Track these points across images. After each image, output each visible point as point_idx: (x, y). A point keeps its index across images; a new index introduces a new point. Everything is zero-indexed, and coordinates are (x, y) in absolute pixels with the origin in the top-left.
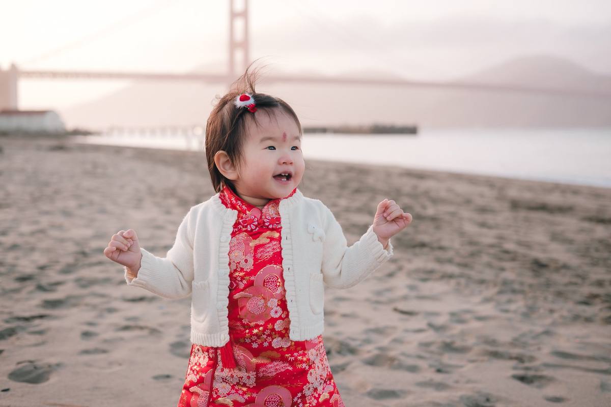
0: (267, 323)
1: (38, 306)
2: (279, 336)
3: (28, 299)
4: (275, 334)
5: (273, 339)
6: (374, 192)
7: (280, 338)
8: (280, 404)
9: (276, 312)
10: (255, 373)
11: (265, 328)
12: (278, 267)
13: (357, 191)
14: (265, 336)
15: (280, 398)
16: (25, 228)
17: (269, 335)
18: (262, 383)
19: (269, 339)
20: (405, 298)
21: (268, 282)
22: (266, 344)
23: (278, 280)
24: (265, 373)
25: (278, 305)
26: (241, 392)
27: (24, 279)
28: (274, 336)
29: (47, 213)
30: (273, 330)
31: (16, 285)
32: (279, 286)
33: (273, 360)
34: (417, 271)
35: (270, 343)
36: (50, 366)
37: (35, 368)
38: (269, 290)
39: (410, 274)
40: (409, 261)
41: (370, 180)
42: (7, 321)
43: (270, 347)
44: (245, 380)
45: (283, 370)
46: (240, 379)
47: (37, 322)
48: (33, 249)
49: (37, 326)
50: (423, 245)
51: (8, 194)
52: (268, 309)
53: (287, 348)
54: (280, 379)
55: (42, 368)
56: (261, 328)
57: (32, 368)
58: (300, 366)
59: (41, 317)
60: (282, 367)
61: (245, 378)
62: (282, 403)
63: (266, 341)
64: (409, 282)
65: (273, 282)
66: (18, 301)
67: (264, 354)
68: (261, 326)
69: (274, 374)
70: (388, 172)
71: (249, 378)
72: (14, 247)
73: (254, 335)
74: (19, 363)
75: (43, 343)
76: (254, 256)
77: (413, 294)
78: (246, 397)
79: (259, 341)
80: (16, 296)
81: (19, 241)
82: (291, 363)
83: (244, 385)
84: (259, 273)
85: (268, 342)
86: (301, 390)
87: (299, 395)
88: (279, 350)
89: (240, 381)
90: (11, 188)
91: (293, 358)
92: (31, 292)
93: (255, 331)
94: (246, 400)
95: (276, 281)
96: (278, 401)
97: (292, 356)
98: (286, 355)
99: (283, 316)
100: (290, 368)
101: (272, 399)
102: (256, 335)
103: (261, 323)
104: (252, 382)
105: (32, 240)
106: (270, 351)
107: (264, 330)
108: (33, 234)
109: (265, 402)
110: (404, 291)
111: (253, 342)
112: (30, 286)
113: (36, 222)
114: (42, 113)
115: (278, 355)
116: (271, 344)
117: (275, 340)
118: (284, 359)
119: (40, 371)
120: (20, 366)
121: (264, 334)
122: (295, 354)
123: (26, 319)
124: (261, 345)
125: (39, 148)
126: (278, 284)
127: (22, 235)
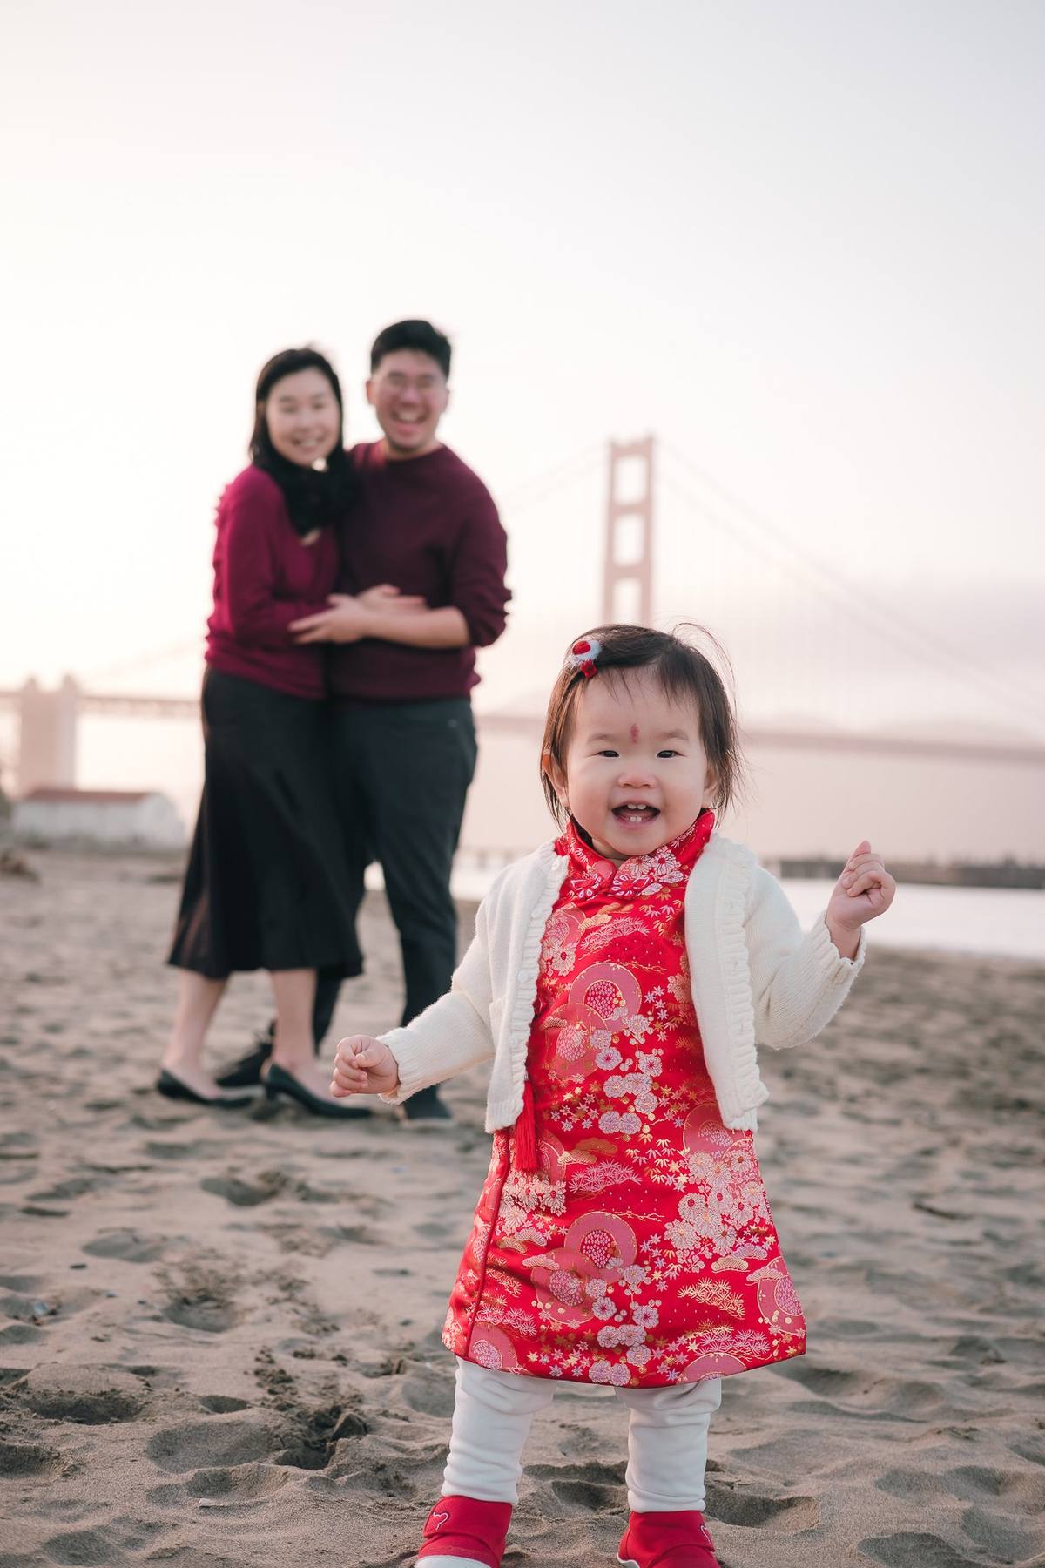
0: (590, 1079)
1: (135, 1151)
2: (614, 1110)
3: (113, 1140)
4: (606, 1104)
5: (601, 1114)
6: (935, 1004)
7: (616, 1114)
8: (611, 1251)
9: (608, 1059)
10: (564, 1184)
11: (585, 1091)
12: (619, 966)
13: (895, 1000)
14: (585, 1108)
15: (612, 1240)
16: (102, 1024)
17: (593, 1106)
18: (577, 1204)
19: (594, 1114)
20: (950, 1191)
21: (595, 996)
22: (587, 1124)
23: (615, 993)
24: (581, 1185)
25: (613, 1045)
26: (540, 1225)
27: (101, 1107)
28: (602, 1108)
29: (150, 999)
30: (601, 1095)
31: (89, 1116)
32: (618, 1005)
33: (601, 1158)
34: (989, 1149)
35: (595, 1122)
36: (164, 1239)
37: (136, 1240)
38: (595, 1012)
39: (971, 1153)
40: (978, 1131)
41: (934, 983)
42: (72, 1170)
43: (595, 1131)
44: (548, 1201)
45: (618, 1181)
46: (540, 1198)
47: (134, 1175)
48: (119, 1060)
49: (135, 1181)
50: (1022, 1105)
51: (58, 962)
52: (591, 1054)
53: (631, 1136)
54: (614, 1198)
55: (147, 1241)
56: (578, 1090)
57: (128, 1240)
58: (658, 1178)
59: (145, 1169)
60: (618, 1174)
61: (548, 1193)
62: (614, 1249)
63: (587, 1117)
64: (967, 1165)
65: (606, 996)
66: (93, 1140)
67: (583, 1144)
68: (579, 1085)
69: (602, 1187)
70: (984, 970)
71: (554, 1194)
72: (79, 1053)
73: (565, 1104)
74: (101, 1231)
75: (149, 1207)
76: (578, 947)
77: (970, 1184)
78: (548, 1235)
79: (575, 1118)
80: (89, 1133)
81: (89, 1043)
82: (639, 1169)
83: (548, 1212)
84: (578, 977)
85: (591, 1120)
86: (661, 1231)
87: (655, 1239)
88: (615, 1138)
89: (540, 1203)
90: (65, 951)
91: (644, 1159)
92: (122, 1128)
93: (568, 1096)
94: (548, 1241)
95: (611, 995)
96: (606, 1245)
97: (642, 1154)
98: (629, 1150)
99: (624, 1068)
100: (636, 1180)
101: (595, 1239)
102: (569, 1103)
103: (579, 1079)
104: (558, 1205)
105: (120, 1045)
106: (596, 1139)
107: (582, 1095)
108: (118, 1034)
109: (582, 1246)
110: (954, 1180)
111: (563, 1118)
112: (118, 1118)
113: (124, 1015)
114: (133, 798)
115: (612, 1150)
116: (598, 1124)
117: (604, 1117)
118: (624, 1160)
119: (146, 1247)
120: (104, 1236)
121: (583, 1102)
122: (651, 1150)
123: (112, 1171)
124: (578, 1125)
125: (124, 878)
126: (615, 1001)
127: (95, 1034)
